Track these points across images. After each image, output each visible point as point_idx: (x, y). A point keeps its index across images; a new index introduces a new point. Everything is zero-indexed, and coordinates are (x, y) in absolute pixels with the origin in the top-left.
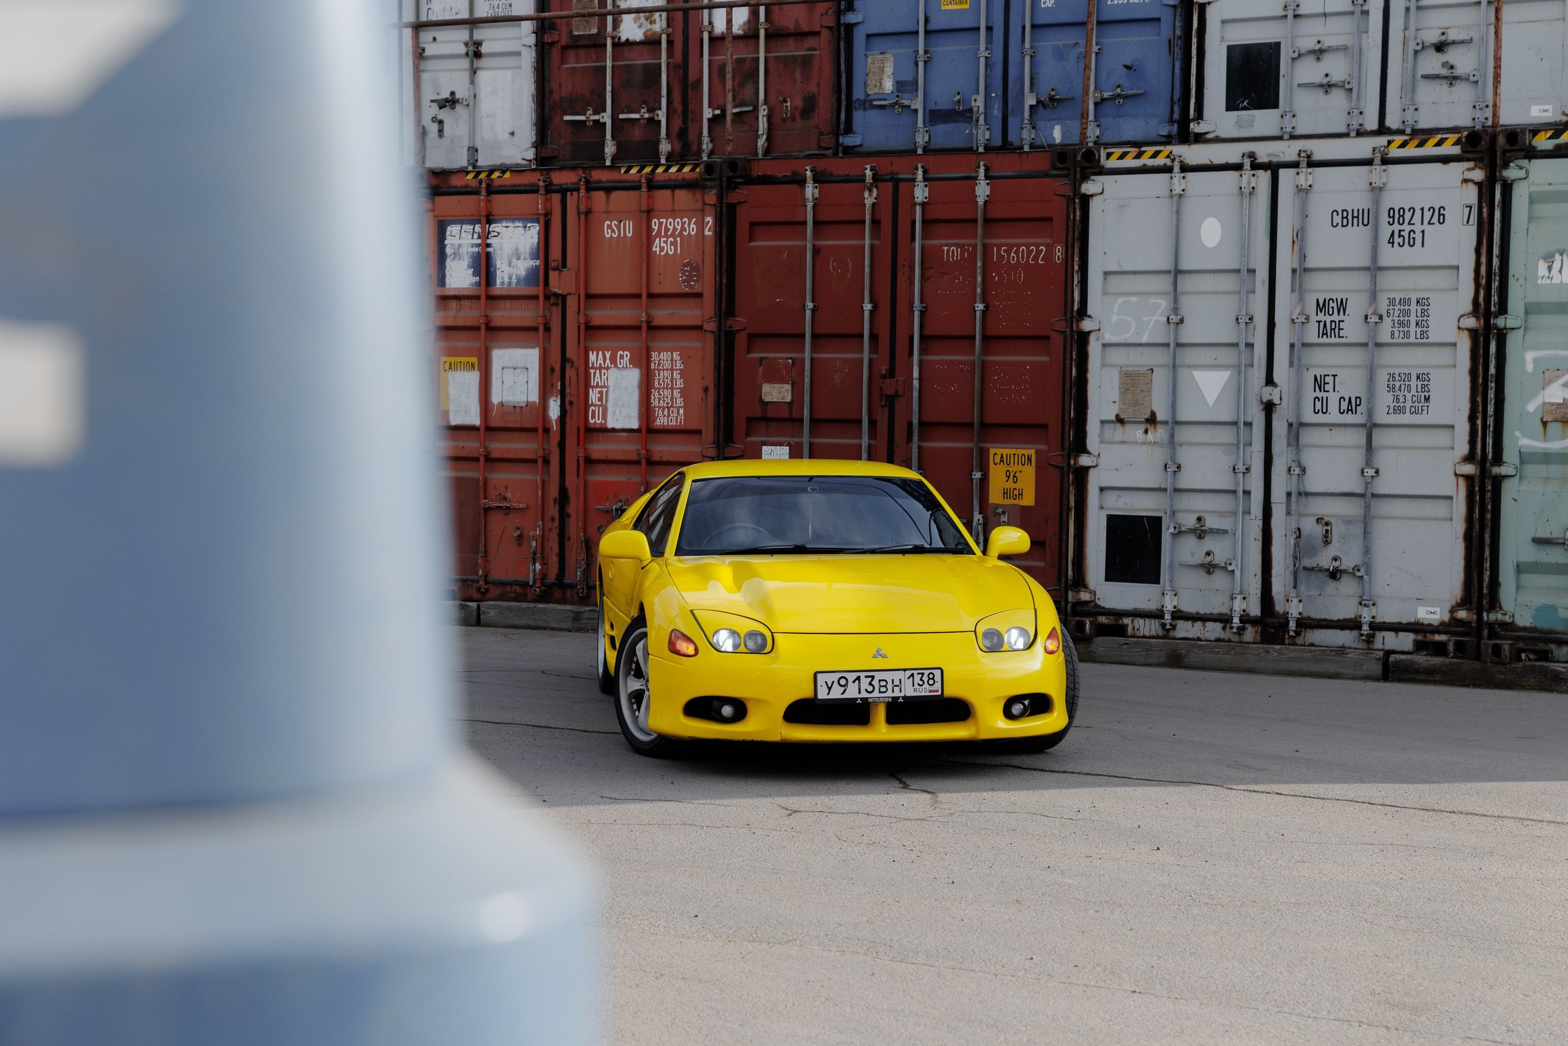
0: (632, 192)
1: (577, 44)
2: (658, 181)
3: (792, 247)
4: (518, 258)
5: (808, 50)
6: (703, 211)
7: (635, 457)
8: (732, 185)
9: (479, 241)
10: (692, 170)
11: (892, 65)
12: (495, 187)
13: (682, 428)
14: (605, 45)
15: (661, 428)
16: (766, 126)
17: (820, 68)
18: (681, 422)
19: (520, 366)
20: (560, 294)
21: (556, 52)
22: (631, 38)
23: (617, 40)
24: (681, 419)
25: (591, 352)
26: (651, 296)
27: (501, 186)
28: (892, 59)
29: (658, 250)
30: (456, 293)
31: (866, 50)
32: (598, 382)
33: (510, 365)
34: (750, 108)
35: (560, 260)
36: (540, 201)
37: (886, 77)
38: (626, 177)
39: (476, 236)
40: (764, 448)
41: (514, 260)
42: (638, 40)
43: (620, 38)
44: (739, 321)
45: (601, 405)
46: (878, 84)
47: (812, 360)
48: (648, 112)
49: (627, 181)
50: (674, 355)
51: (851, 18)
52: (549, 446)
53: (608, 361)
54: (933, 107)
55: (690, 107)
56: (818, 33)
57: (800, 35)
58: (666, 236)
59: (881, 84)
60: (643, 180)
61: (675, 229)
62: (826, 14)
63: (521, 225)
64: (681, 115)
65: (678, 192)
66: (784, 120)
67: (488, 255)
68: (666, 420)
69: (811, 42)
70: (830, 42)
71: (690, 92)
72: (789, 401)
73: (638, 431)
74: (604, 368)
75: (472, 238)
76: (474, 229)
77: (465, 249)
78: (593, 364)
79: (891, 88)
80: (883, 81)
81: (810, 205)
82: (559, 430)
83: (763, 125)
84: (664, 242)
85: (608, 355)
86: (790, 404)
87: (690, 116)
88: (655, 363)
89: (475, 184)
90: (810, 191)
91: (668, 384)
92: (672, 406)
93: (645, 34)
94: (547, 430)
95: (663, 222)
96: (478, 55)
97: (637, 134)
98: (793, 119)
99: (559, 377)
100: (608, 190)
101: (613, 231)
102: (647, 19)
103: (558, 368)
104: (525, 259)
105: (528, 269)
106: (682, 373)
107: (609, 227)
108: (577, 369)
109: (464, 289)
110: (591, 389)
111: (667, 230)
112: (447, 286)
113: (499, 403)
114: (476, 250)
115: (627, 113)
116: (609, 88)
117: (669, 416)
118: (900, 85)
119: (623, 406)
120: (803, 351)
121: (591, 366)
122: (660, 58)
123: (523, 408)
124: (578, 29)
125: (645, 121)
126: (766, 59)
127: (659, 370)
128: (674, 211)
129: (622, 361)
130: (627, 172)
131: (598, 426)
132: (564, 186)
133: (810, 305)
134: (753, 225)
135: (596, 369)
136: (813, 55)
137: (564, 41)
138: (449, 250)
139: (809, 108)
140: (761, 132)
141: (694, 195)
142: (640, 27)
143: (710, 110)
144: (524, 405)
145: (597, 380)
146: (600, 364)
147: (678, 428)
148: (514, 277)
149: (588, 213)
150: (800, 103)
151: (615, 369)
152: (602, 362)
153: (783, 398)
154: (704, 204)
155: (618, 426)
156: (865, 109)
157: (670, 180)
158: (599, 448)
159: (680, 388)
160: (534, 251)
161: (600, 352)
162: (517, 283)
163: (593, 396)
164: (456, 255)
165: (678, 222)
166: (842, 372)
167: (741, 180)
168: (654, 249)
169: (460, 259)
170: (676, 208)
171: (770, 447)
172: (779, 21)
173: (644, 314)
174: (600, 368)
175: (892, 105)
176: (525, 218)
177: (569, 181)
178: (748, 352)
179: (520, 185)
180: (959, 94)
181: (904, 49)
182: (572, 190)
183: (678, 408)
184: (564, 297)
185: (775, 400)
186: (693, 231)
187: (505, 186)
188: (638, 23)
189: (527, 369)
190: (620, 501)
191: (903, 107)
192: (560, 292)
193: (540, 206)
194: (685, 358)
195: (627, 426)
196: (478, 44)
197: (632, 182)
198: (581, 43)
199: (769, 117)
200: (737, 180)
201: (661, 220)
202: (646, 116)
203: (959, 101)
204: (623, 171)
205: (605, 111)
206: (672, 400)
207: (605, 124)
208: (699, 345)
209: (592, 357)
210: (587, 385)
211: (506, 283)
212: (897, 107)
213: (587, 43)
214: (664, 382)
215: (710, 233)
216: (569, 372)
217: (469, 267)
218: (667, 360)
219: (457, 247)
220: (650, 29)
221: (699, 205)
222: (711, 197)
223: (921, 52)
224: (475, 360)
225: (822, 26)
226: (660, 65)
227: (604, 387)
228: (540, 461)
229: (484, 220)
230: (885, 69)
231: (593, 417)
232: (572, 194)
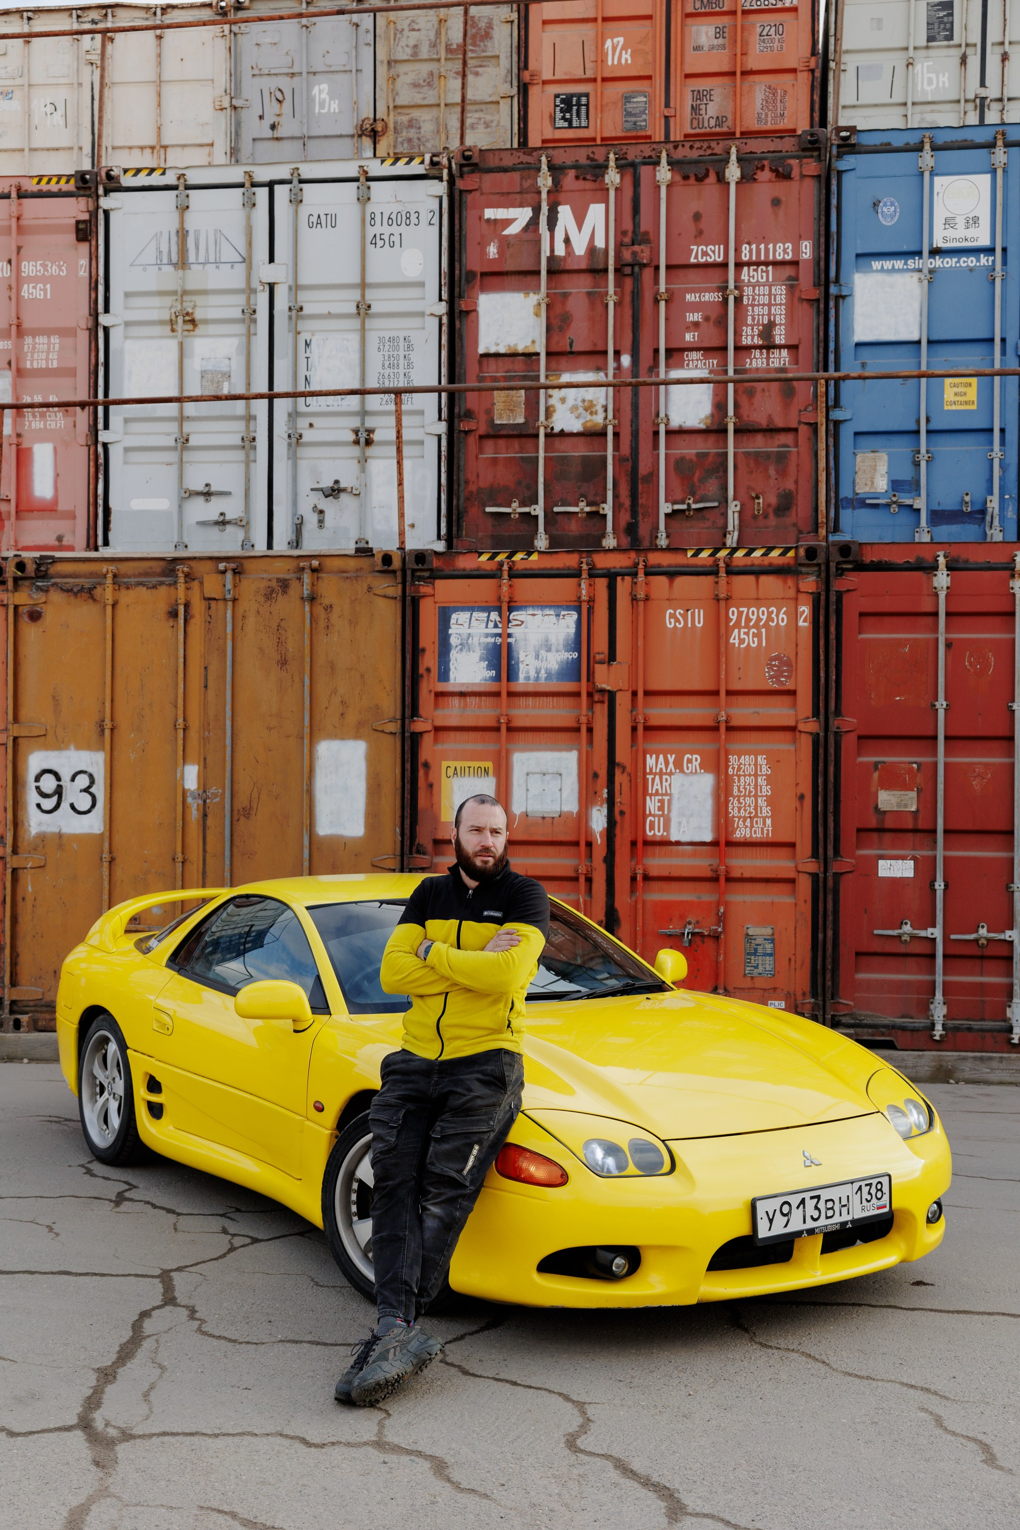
0: (702, 579)
1: (497, 434)
2: (737, 566)
3: (915, 640)
4: (549, 650)
5: (779, 446)
6: (796, 599)
7: (708, 874)
8: (841, 572)
9: (499, 631)
10: (783, 554)
11: (886, 464)
12: (518, 570)
13: (770, 840)
14: (537, 436)
15: (742, 840)
16: (737, 522)
17: (798, 466)
18: (768, 834)
19: (550, 771)
20: (609, 691)
21: (472, 440)
22: (567, 429)
23: (549, 430)
24: (768, 830)
25: (648, 756)
26: (729, 693)
27: (526, 569)
28: (885, 457)
29: (737, 642)
30: (463, 689)
31: (855, 448)
32: (657, 790)
33: (538, 770)
34: (716, 504)
35: (606, 650)
36: (583, 586)
37: (879, 476)
38: (694, 561)
39: (491, 625)
40: (881, 862)
41: (543, 653)
42: (575, 431)
43: (552, 428)
44: (849, 721)
45: (663, 815)
46: (869, 483)
47: (946, 764)
48: (587, 505)
49: (696, 566)
50: (759, 759)
51: (836, 415)
52: (591, 862)
53: (671, 766)
54: (936, 508)
55: (640, 502)
56: (796, 430)
57: (771, 431)
58: (747, 626)
59: (873, 483)
60: (722, 564)
61: (759, 619)
62: (805, 410)
63: (552, 612)
64: (629, 509)
65: (763, 579)
66: (755, 517)
67: (509, 645)
68: (748, 832)
69: (787, 438)
70: (809, 439)
71: (640, 487)
72: (914, 809)
73: (715, 843)
74: (666, 774)
75: (487, 627)
76: (488, 617)
77: (476, 640)
78: (651, 769)
79: (885, 487)
80: (876, 481)
81: (942, 595)
82: (606, 843)
83: (733, 520)
84: (745, 633)
85: (671, 759)
86: (915, 813)
87: (640, 510)
88: (733, 768)
89: (491, 566)
90: (942, 579)
91: (750, 792)
92: (756, 816)
93: (583, 424)
94: (589, 844)
95: (743, 612)
96: (369, 442)
97: (574, 528)
98: (766, 516)
99: (605, 782)
100: (672, 574)
101: (677, 620)
102: (586, 410)
103: (603, 773)
104: (557, 651)
105: (562, 662)
106: (769, 779)
107: (672, 616)
108: (629, 775)
109: (473, 684)
110: (648, 798)
111: (748, 620)
112: (452, 681)
113: (522, 813)
114: (492, 640)
115: (561, 506)
116: (541, 479)
117: (752, 826)
118: (896, 485)
119: (691, 816)
120: (935, 753)
121: (648, 771)
122: (606, 450)
123: (555, 820)
124: (501, 417)
125: (584, 515)
126: (735, 454)
127: (739, 776)
128: (758, 599)
129: (690, 765)
130: (695, 555)
131: (658, 839)
132: (612, 570)
133: (941, 704)
134: (862, 615)
135: (655, 774)
136: (790, 452)
137: (482, 430)
138: (454, 641)
139: (785, 505)
140: (730, 528)
141: (785, 582)
142: (577, 418)
143: (669, 505)
144: (557, 815)
145: (657, 785)
146: (661, 769)
147: (764, 840)
148: (543, 672)
149: (647, 599)
150: (773, 500)
151: (681, 775)
152: (663, 766)
153: (906, 806)
154: (798, 591)
155: (684, 839)
156: (854, 508)
157: (753, 565)
158: (657, 863)
159: (766, 796)
160: (570, 642)
161: (661, 757)
162: (546, 679)
163: (652, 805)
164: (465, 646)
165: (763, 612)
166: (983, 778)
167: (850, 566)
168: (731, 641)
169: (469, 650)
170: (761, 596)
171: (889, 862)
172: (748, 416)
173: (723, 713)
174: (661, 774)
175: (888, 506)
176: (558, 606)
177: (618, 565)
178: (859, 754)
179: (551, 569)
180: (967, 494)
181: (902, 447)
182: (623, 575)
183: (764, 819)
184: (612, 695)
185: (895, 809)
186: (783, 620)
187: (531, 569)
188: (576, 414)
189: (560, 775)
190: (690, 923)
191: (901, 506)
192: (608, 688)
193: (584, 592)
194: (774, 762)
195: (697, 839)
196: (370, 431)
197: (702, 566)
198: (504, 432)
199: (740, 512)
200: (845, 566)
201: (741, 609)
202: (588, 509)
203: (967, 503)
204: (690, 554)
205: (537, 503)
206: (756, 809)
207: (537, 517)
208: (792, 748)
209: (650, 761)
210: (645, 793)
211: (532, 677)
212: (894, 506)
213: (511, 433)
214: (745, 789)
215: (806, 624)
216: (619, 778)
217: (482, 659)
218: (750, 765)
219: (465, 637)
220: (591, 420)
221: (792, 593)
222: (810, 583)
223: (923, 450)
224: (489, 765)
225: (800, 422)
226: (605, 457)
227: (666, 794)
228: (582, 879)
229: (505, 607)
230: (878, 468)
231: (652, 827)
232: (623, 579)
